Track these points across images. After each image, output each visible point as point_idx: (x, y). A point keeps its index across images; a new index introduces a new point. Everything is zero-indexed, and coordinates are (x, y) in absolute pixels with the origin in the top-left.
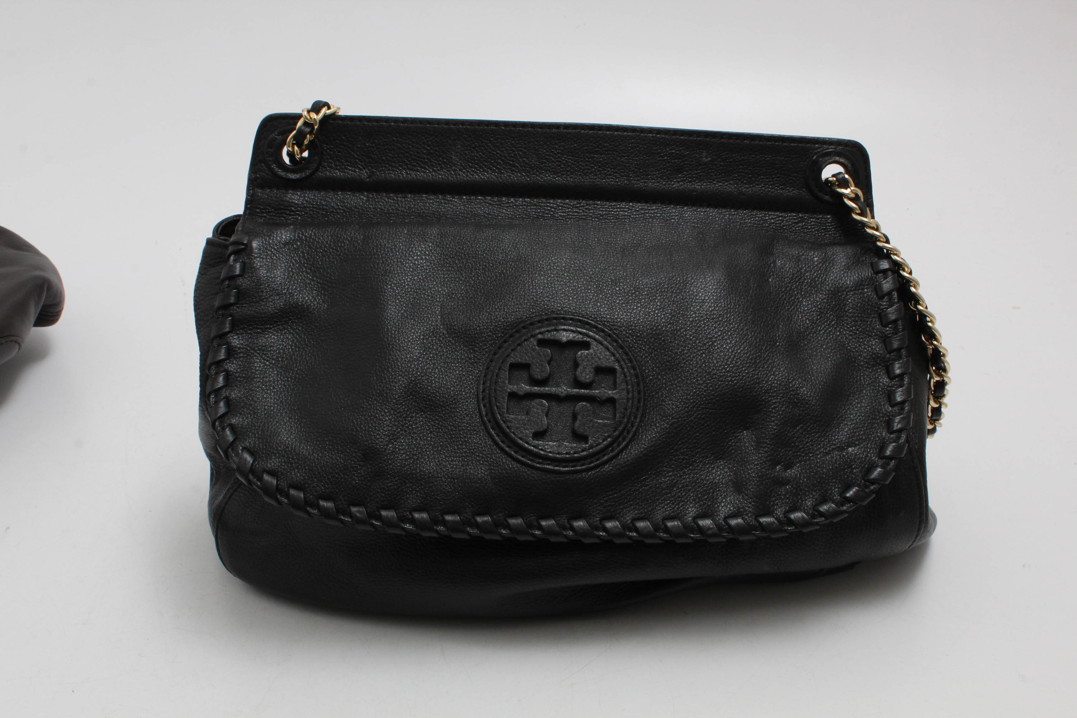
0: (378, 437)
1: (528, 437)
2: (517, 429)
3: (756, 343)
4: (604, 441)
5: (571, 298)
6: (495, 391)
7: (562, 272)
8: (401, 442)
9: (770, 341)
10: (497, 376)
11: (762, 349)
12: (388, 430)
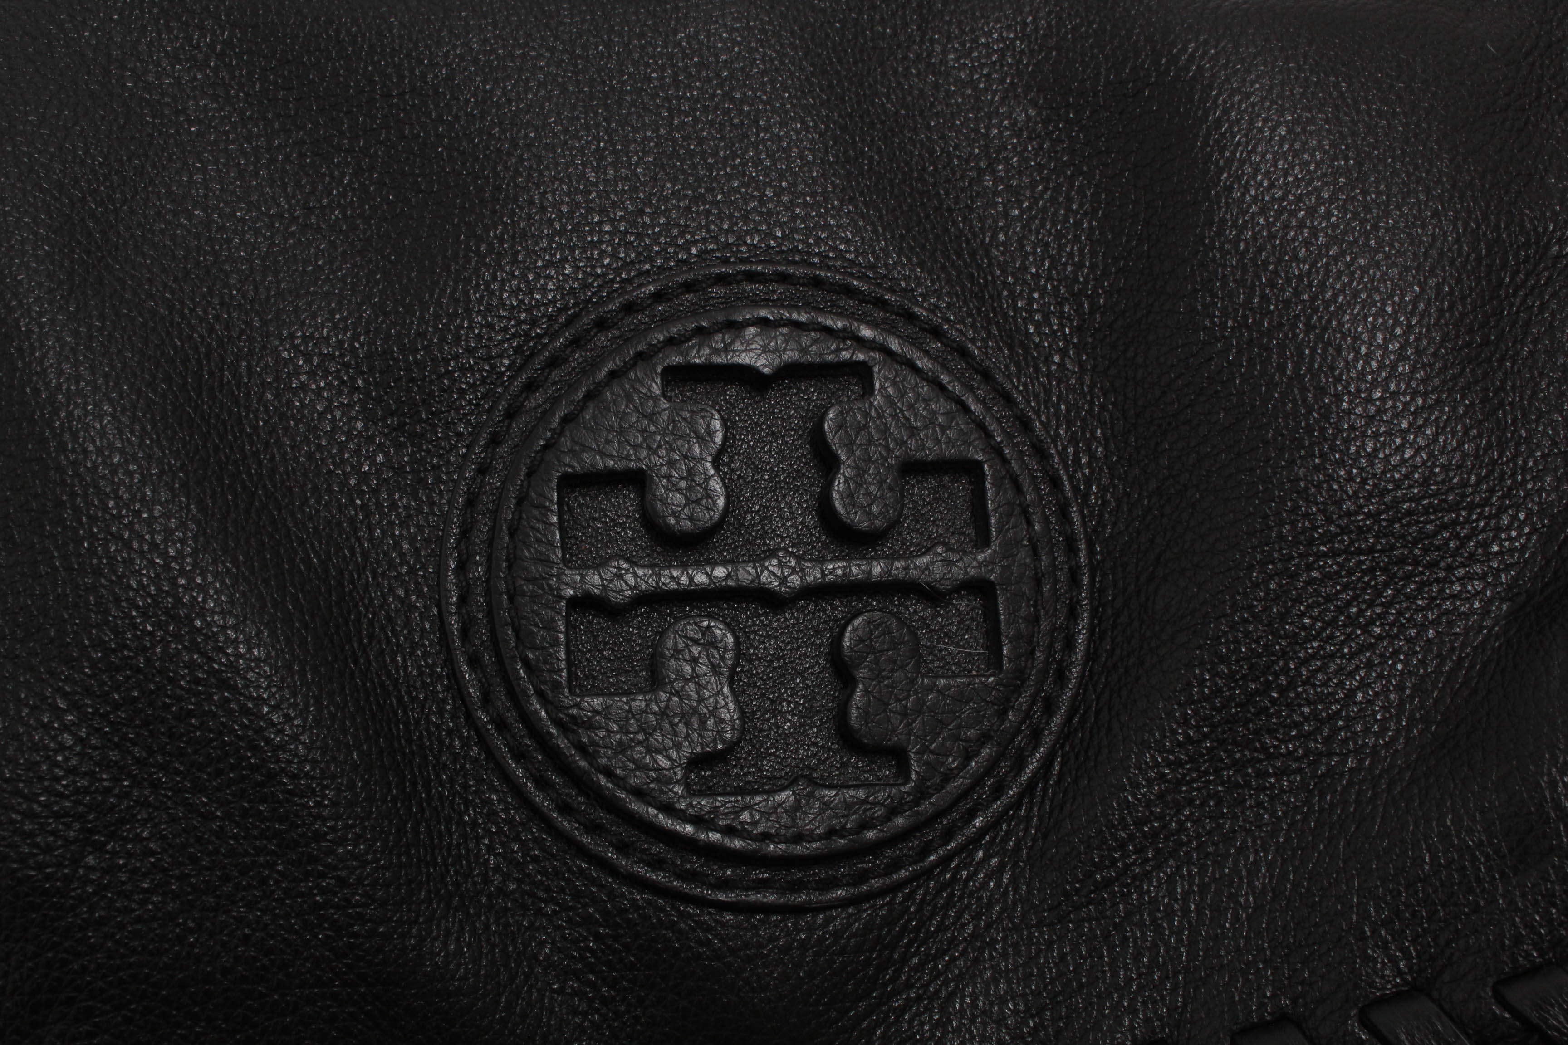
0: (28, 827)
1: (669, 781)
2: (623, 751)
3: (1479, 260)
4: (968, 758)
5: (770, 193)
6: (511, 599)
7: (721, 86)
8: (138, 838)
9: (1527, 245)
10: (512, 535)
11: (1501, 282)
12: (77, 791)
